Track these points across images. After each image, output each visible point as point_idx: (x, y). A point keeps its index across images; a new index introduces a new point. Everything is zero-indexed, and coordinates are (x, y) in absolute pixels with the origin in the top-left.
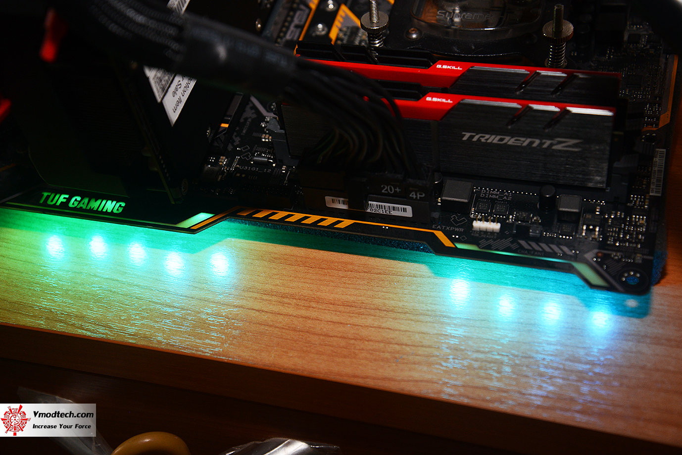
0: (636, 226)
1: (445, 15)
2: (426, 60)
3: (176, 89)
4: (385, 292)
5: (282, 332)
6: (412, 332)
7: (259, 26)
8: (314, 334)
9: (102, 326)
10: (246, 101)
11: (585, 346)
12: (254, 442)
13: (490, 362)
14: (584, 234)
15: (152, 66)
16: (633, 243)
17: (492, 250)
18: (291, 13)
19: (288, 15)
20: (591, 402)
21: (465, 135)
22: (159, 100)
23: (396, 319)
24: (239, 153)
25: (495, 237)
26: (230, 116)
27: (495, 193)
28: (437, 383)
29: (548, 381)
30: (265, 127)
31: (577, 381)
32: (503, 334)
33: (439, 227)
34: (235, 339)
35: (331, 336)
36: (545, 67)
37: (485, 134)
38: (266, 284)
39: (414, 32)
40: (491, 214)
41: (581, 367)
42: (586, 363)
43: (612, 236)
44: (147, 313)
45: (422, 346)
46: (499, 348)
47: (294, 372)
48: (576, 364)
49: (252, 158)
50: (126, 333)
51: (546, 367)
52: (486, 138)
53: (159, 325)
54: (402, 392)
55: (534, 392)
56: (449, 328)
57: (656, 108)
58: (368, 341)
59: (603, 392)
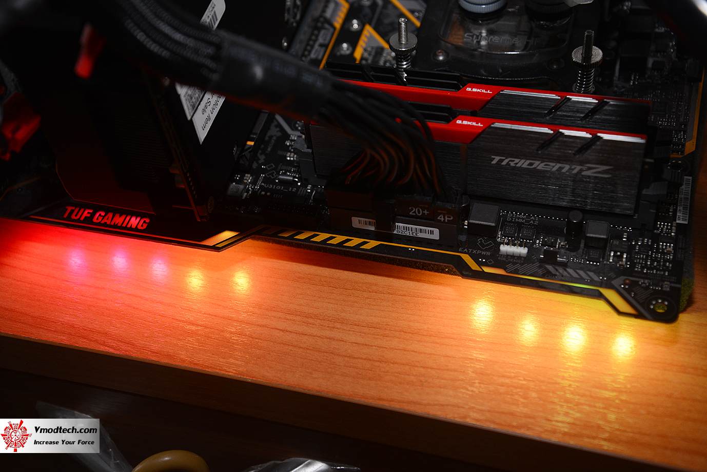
0: (663, 253)
1: (473, 37)
2: (456, 82)
3: (206, 107)
4: (410, 314)
5: (307, 353)
6: (438, 355)
7: (285, 44)
8: (338, 355)
9: (125, 343)
10: (271, 119)
11: (611, 373)
12: (273, 462)
13: (516, 388)
14: (611, 261)
15: (184, 83)
16: (661, 271)
17: (519, 274)
18: (316, 32)
19: (312, 34)
20: (618, 430)
21: (495, 158)
22: (189, 118)
23: (421, 341)
24: (264, 171)
25: (522, 262)
26: (255, 134)
27: (521, 217)
28: (463, 408)
29: (575, 407)
30: (290, 145)
31: (603, 408)
32: (528, 358)
33: (466, 250)
34: (259, 358)
35: (357, 358)
36: (573, 92)
37: (515, 158)
38: (291, 303)
39: (441, 54)
40: (518, 238)
41: (607, 394)
42: (613, 390)
43: (639, 263)
44: (170, 330)
45: (448, 370)
46: (525, 373)
47: (318, 394)
48: (602, 391)
49: (277, 177)
50: (149, 351)
51: (572, 393)
52: (515, 162)
53: (182, 343)
54: (426, 416)
55: (560, 418)
56: (474, 352)
57: (681, 135)
58: (393, 363)
59: (630, 420)
